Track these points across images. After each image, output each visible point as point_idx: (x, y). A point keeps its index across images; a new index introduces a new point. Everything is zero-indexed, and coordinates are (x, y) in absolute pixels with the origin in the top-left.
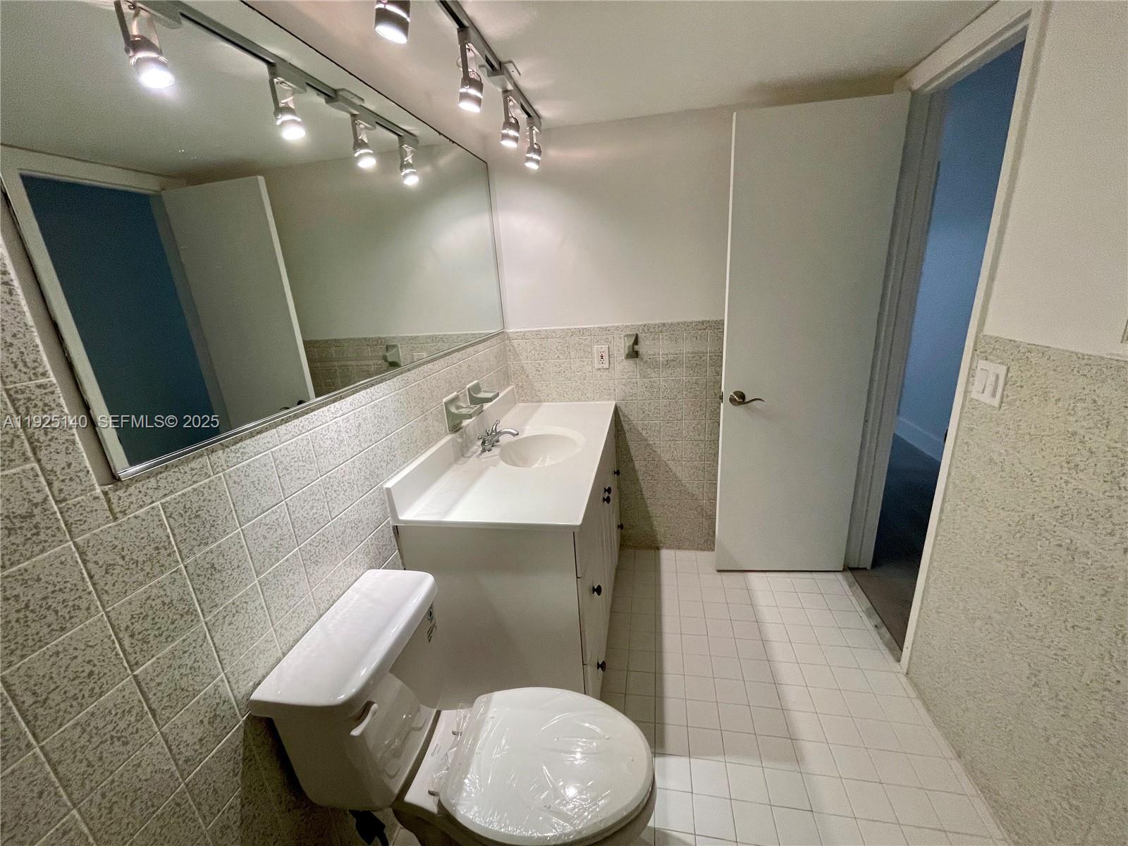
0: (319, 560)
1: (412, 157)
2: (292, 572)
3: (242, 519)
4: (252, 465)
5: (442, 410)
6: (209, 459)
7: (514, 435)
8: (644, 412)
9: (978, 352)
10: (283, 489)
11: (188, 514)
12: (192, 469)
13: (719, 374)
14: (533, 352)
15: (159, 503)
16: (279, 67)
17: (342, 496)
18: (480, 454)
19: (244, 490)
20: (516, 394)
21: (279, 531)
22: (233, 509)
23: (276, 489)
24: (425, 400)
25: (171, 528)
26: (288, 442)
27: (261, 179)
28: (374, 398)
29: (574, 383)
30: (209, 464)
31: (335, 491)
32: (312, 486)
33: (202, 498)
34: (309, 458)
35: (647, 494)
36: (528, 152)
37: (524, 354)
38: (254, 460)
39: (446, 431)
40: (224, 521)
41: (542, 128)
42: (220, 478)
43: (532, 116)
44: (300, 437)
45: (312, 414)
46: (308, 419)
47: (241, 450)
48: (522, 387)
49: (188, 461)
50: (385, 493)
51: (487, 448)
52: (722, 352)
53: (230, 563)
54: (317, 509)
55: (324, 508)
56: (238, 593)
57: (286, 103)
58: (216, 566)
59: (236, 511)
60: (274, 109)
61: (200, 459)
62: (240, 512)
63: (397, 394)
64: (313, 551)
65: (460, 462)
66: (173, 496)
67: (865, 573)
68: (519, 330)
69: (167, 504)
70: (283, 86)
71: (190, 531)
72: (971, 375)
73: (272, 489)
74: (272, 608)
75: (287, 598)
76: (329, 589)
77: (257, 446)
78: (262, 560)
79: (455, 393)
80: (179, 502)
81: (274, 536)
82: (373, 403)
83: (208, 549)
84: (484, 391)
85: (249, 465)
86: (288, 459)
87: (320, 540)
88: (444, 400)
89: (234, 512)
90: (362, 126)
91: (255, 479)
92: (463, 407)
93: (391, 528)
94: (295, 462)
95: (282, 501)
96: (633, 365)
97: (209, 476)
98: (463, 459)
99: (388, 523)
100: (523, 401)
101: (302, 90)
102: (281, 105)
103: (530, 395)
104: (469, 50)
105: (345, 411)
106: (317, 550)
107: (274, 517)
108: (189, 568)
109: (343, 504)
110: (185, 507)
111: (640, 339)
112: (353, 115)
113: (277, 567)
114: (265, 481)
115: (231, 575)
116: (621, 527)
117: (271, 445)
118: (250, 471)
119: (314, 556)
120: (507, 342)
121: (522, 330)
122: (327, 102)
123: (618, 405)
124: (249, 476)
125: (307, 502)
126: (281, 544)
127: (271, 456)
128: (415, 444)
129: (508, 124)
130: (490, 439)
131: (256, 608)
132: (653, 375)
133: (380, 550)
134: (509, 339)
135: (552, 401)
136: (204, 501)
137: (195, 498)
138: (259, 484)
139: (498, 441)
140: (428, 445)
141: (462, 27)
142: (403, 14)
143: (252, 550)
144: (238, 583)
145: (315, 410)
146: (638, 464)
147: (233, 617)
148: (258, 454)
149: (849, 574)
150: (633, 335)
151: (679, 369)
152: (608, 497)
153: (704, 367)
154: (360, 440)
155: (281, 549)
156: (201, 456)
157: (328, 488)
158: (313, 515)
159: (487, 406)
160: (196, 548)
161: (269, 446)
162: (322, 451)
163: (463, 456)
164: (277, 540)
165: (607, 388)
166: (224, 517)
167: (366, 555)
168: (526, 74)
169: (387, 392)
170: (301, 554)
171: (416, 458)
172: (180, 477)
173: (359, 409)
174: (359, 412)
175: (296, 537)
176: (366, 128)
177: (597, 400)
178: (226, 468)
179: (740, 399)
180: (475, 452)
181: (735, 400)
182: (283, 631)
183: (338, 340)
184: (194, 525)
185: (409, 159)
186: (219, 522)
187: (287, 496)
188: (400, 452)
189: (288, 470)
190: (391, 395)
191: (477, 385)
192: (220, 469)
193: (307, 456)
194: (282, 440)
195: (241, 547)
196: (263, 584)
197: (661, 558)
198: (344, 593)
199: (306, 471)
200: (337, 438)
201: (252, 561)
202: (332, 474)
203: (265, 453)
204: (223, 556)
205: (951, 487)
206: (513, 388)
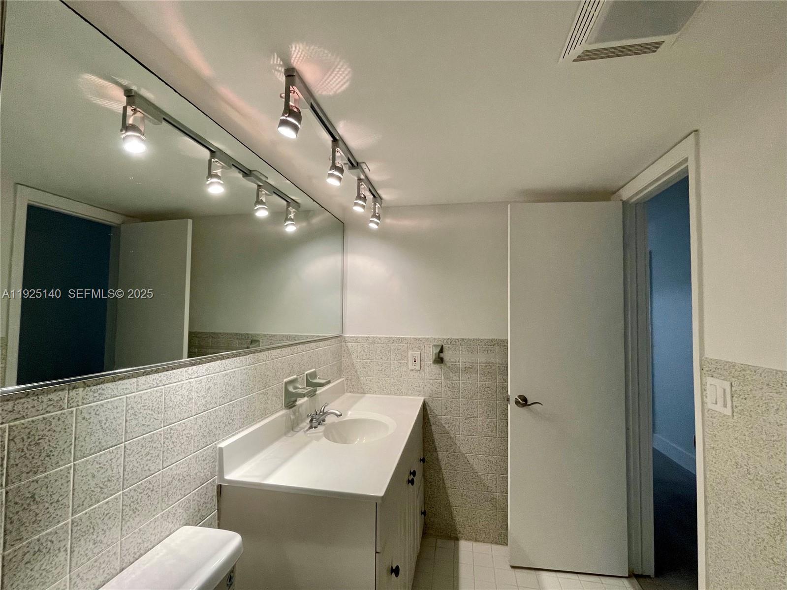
0: (138, 508)
1: (294, 215)
2: (108, 516)
3: (78, 454)
4: (105, 406)
5: (282, 388)
6: (69, 393)
7: (338, 416)
8: (447, 408)
9: (704, 371)
10: (126, 432)
11: (29, 440)
12: (50, 400)
13: (506, 381)
14: (362, 352)
15: (7, 425)
16: (218, 153)
17: (178, 447)
18: (307, 430)
19: (90, 427)
20: (345, 385)
21: (109, 472)
22: (73, 443)
23: (119, 431)
24: (269, 377)
25: (8, 451)
26: (144, 392)
27: (190, 221)
28: (227, 368)
29: (392, 379)
30: (66, 398)
31: (173, 442)
32: (153, 434)
33: (48, 428)
34: (158, 408)
35: (448, 484)
36: (372, 217)
37: (355, 354)
38: (108, 402)
39: (282, 407)
40: (61, 453)
41: (383, 205)
42: (72, 412)
43: (376, 197)
44: (156, 389)
45: (171, 372)
46: (167, 375)
47: (100, 391)
48: (351, 380)
49: (48, 392)
50: (217, 452)
51: (314, 425)
52: (507, 364)
53: (51, 496)
54: (152, 457)
55: (158, 456)
56: (47, 529)
57: (217, 173)
58: (36, 497)
59: (75, 445)
60: (207, 175)
61: (60, 393)
62: (78, 448)
63: (247, 369)
64: (135, 497)
65: (290, 435)
66: (22, 421)
67: (648, 580)
68: (354, 336)
69: (14, 428)
70: (218, 164)
71: (25, 458)
72: (703, 390)
73: (116, 430)
74: (75, 553)
75: (95, 544)
76: (140, 541)
77: (115, 390)
78: (83, 499)
79: (295, 376)
80: (26, 427)
81: (103, 476)
82: (225, 372)
83: (36, 478)
84: (319, 378)
85: (102, 405)
86: (139, 406)
87: (145, 487)
88: (285, 380)
89: (73, 446)
90: (263, 192)
91: (103, 419)
92: (300, 388)
93: (216, 487)
94: (145, 409)
95: (122, 443)
96: (439, 369)
97: (63, 409)
98: (292, 432)
99: (214, 481)
100: (350, 392)
101: (228, 167)
102: (212, 173)
103: (357, 388)
104: (338, 152)
105: (201, 374)
106: (140, 497)
107: (109, 457)
108: (10, 494)
109: (177, 455)
110: (29, 433)
111: (445, 350)
112: (259, 186)
113: (95, 508)
114: (112, 422)
115: (48, 508)
116: (424, 513)
117: (128, 391)
118: (101, 411)
119: (135, 503)
120: (343, 343)
121: (356, 336)
122: (243, 177)
123: (426, 400)
124: (99, 415)
125: (144, 448)
126: (106, 486)
127: (125, 401)
128: (254, 413)
129: (359, 197)
130: (317, 417)
131: (59, 549)
132: (455, 378)
133: (200, 508)
134: (345, 341)
135: (373, 394)
136: (49, 430)
137: (41, 426)
138: (105, 423)
139: (324, 421)
140: (264, 416)
141: (335, 140)
142: (297, 124)
143: (76, 487)
144: (51, 519)
145: (175, 369)
146: (441, 455)
147: (34, 555)
148: (114, 397)
149: (635, 581)
150: (438, 346)
151: (474, 375)
152: (413, 479)
153: (494, 375)
154: (206, 401)
155: (105, 490)
156: (63, 390)
157: (168, 439)
158: (147, 461)
159: (320, 391)
160: (24, 475)
161: (126, 392)
162: (171, 405)
163: (293, 430)
164: (104, 480)
165: (418, 386)
166: (62, 449)
167: (186, 510)
168: (374, 171)
169: (239, 365)
170: (123, 498)
171: (252, 425)
172: (35, 405)
173: (212, 375)
174: (212, 377)
175: (123, 480)
176: (266, 194)
177: (409, 395)
178: (80, 404)
179: (523, 402)
180: (304, 428)
181: (519, 402)
182: (78, 581)
183: (216, 333)
184: (30, 452)
185: (292, 216)
186: (56, 453)
187: (128, 439)
188: (239, 417)
189: (136, 415)
190: (242, 368)
191: (315, 372)
192: (75, 404)
193: (157, 406)
194: (139, 389)
195: (68, 482)
196: (75, 524)
197: (460, 549)
198: (153, 547)
199: (152, 420)
200: (188, 396)
201: (73, 498)
202: (175, 426)
203: (121, 397)
204: (47, 487)
205: (709, 489)
206: (344, 380)
